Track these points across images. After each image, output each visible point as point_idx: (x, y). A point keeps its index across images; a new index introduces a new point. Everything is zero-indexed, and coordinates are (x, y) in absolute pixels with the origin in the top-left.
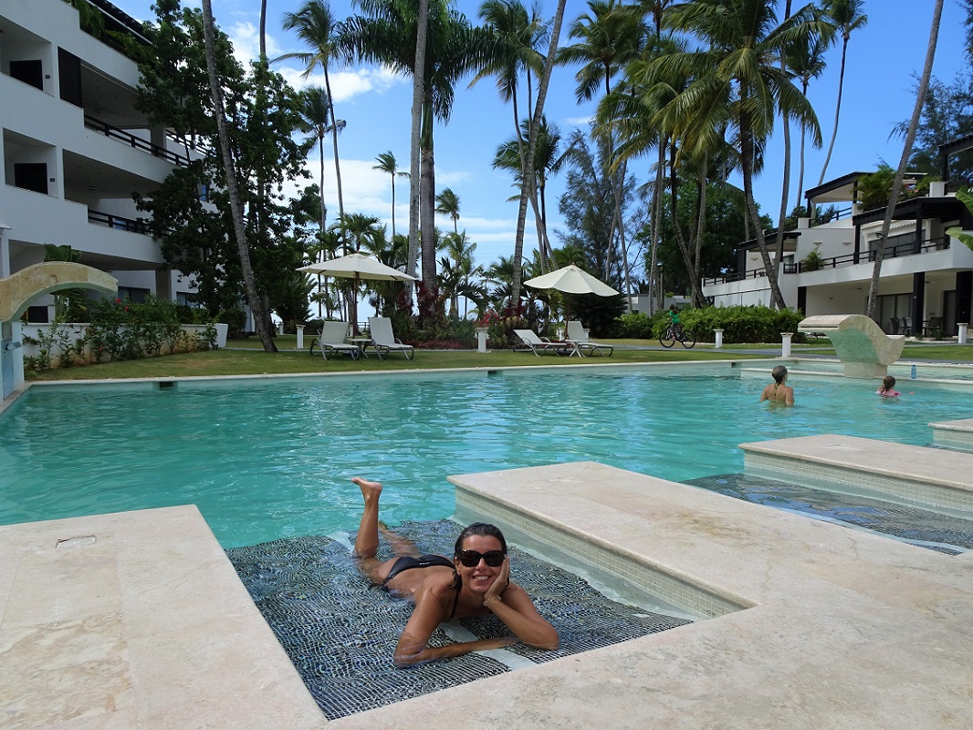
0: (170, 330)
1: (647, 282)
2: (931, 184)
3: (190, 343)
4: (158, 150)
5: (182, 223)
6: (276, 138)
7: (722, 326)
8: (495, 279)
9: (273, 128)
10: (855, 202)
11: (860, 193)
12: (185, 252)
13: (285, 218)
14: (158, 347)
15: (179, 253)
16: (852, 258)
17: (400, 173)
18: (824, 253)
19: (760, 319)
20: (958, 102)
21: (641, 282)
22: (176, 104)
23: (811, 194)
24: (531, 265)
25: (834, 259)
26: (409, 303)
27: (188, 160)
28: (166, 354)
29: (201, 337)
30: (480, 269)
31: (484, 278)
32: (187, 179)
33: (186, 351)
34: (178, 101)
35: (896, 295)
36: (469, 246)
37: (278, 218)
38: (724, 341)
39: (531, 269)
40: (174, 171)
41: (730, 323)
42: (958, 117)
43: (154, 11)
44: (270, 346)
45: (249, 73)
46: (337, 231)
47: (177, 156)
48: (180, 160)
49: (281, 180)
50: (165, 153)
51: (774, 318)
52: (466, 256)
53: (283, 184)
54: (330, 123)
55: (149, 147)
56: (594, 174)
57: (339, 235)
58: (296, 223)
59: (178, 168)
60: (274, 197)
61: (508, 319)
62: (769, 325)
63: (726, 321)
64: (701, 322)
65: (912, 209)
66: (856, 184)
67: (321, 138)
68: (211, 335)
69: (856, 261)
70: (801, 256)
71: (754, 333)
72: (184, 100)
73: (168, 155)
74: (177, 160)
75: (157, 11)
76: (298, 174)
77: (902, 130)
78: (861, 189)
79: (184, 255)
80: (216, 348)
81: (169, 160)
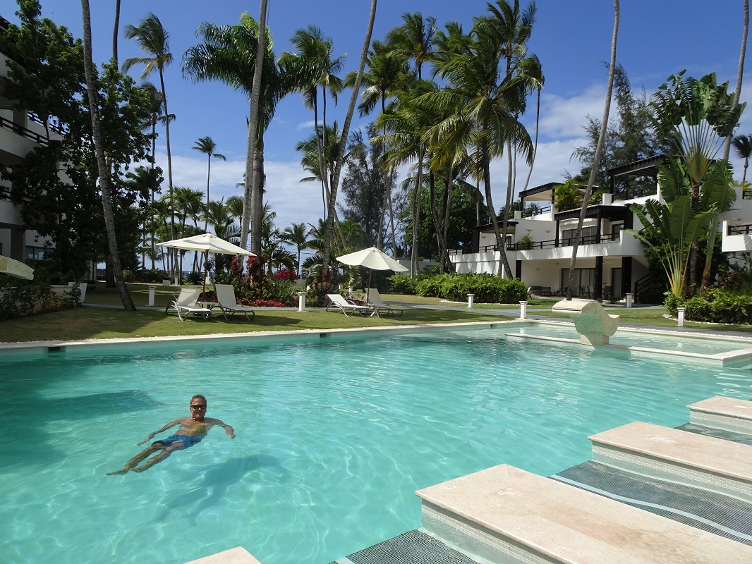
0: (43, 291)
1: (402, 247)
2: (604, 195)
3: (59, 302)
4: (20, 129)
5: (41, 193)
6: (127, 127)
7: (472, 291)
8: (288, 241)
9: (123, 119)
10: (553, 203)
11: (556, 197)
12: (42, 217)
13: (131, 192)
14: (32, 307)
15: (37, 217)
16: (554, 243)
17: (215, 155)
18: (535, 238)
19: (498, 286)
20: (613, 138)
21: (398, 246)
22: (39, 94)
23: (524, 194)
24: (316, 231)
25: (542, 243)
26: (240, 268)
27: (48, 139)
28: (39, 313)
29: (68, 296)
30: (277, 232)
31: (279, 239)
32: (46, 155)
33: (54, 310)
34: (41, 91)
35: (581, 269)
36: (269, 213)
37: (127, 192)
38: (475, 302)
39: (316, 234)
40: (35, 148)
41: (476, 289)
42: (614, 148)
43: (18, 16)
44: (130, 306)
45: (102, 74)
46: (167, 201)
47: (39, 136)
48: (41, 139)
49: (129, 162)
50: (26, 132)
51: (507, 285)
52: (266, 222)
53: (130, 165)
54: (164, 114)
55: (12, 125)
56: (366, 166)
57: (169, 204)
58: (142, 197)
59: (37, 145)
60: (122, 174)
61: (320, 284)
62: (503, 291)
63: (474, 286)
64: (455, 287)
65: (594, 212)
66: (554, 191)
67: (154, 124)
68: (76, 293)
69: (557, 245)
70: (517, 237)
71: (493, 296)
72: (46, 91)
73: (29, 133)
74: (38, 139)
75: (21, 16)
76: (143, 158)
77: (579, 153)
78: (557, 194)
79: (42, 220)
80: (79, 306)
81: (28, 138)
